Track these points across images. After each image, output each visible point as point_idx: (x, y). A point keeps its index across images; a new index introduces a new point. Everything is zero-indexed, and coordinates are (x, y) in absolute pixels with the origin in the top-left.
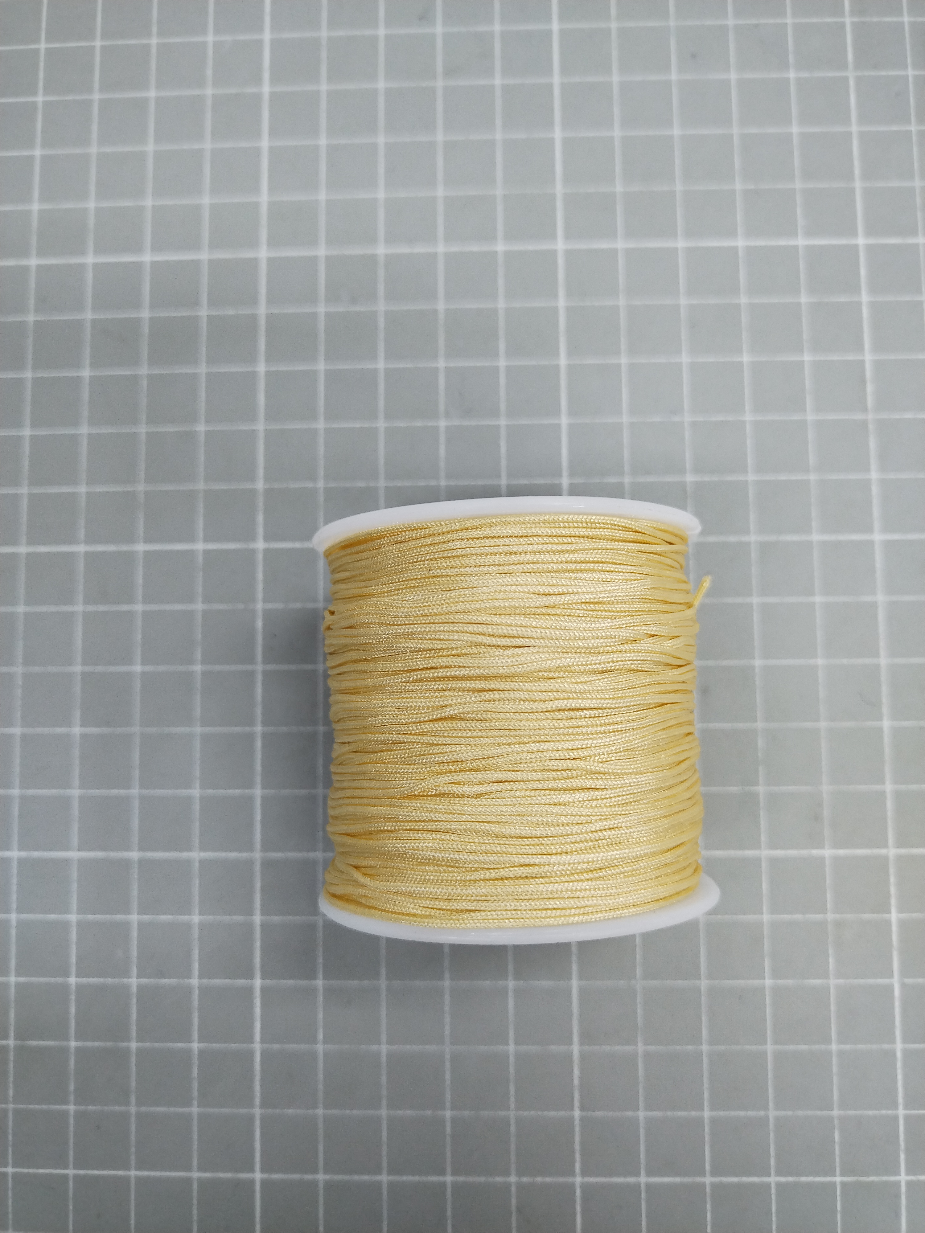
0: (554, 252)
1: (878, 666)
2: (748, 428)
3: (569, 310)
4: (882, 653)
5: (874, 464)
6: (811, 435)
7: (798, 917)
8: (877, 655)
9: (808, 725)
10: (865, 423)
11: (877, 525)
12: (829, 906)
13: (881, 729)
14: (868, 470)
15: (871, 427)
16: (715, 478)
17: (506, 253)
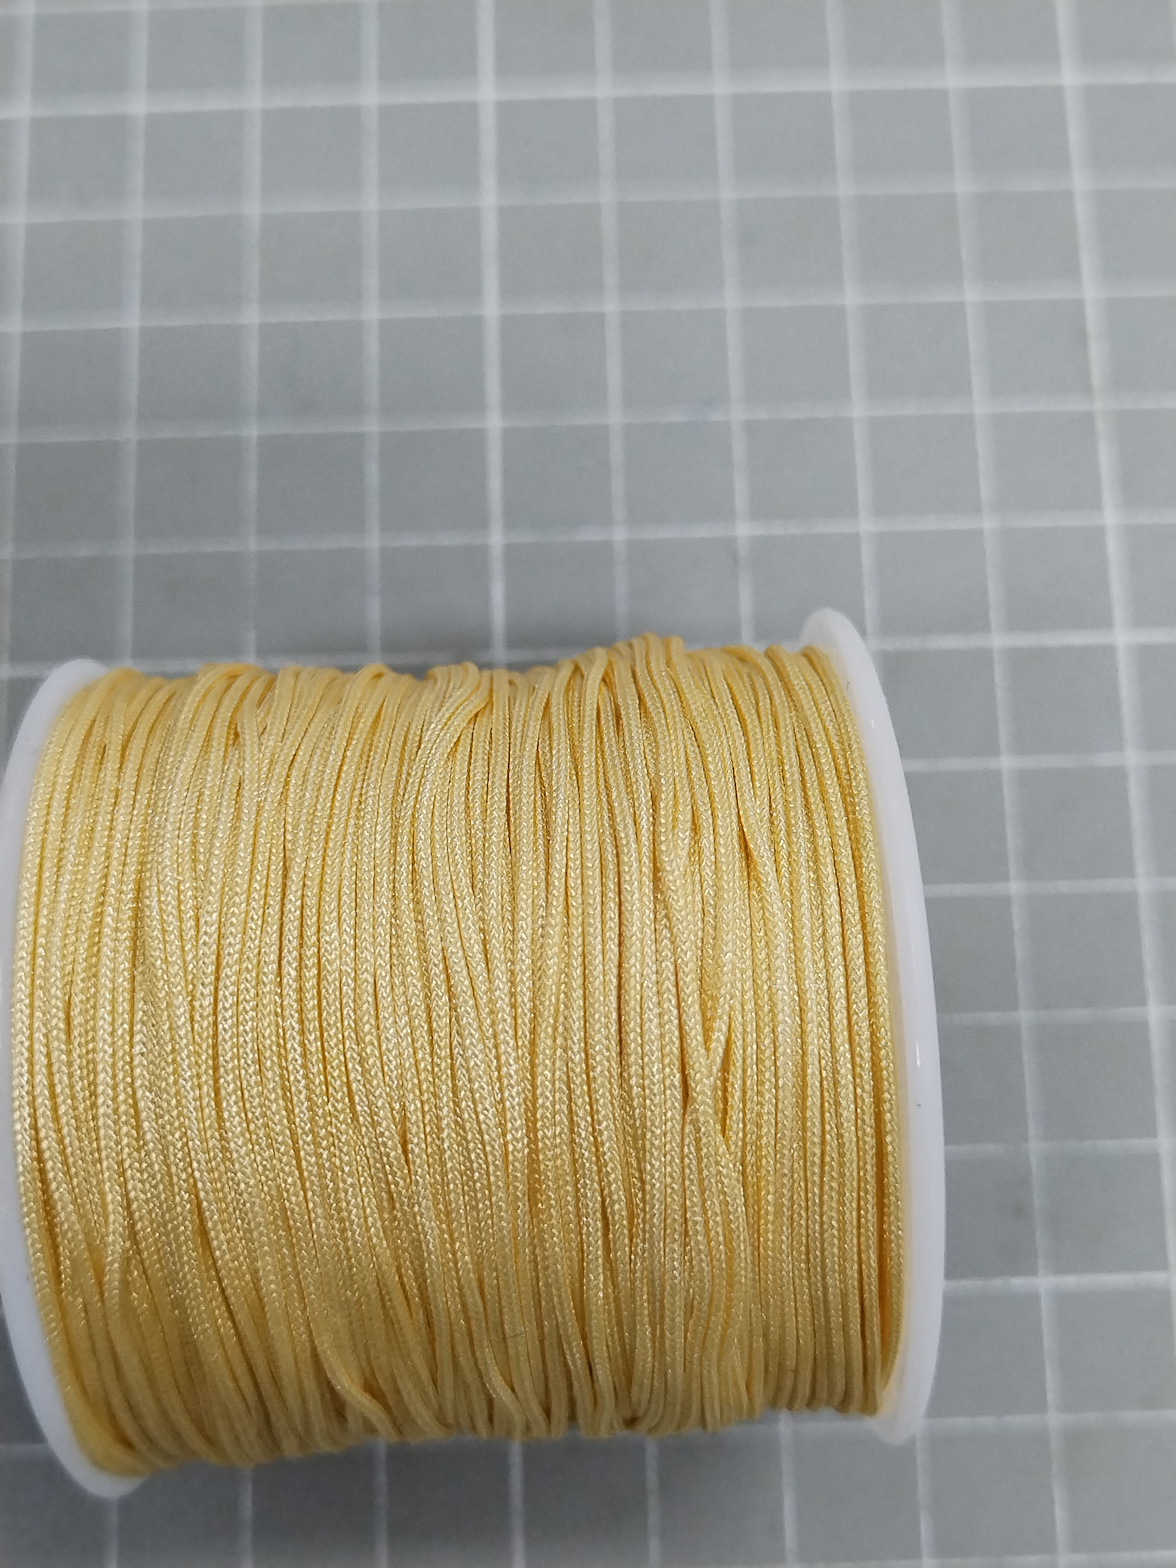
0: (473, 108)
1: (1131, 898)
2: (859, 434)
3: (504, 213)
4: (1141, 868)
5: (1109, 495)
6: (983, 444)
7: (987, 1422)
8: (1129, 871)
9: (993, 1017)
10: (1088, 418)
11: (1119, 614)
12: (1050, 1397)
13: (1143, 1026)
14: (1096, 504)
15: (1101, 426)
16: (794, 529)
17: (386, 112)
